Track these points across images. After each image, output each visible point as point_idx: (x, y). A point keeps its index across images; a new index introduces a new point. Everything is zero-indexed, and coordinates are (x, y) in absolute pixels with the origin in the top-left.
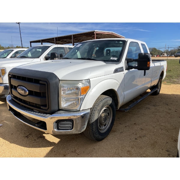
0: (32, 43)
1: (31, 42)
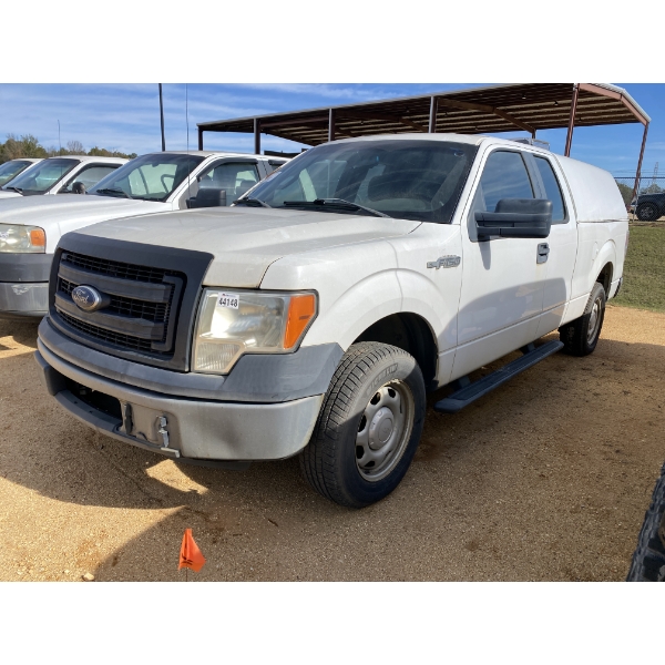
0: (204, 133)
1: (202, 128)
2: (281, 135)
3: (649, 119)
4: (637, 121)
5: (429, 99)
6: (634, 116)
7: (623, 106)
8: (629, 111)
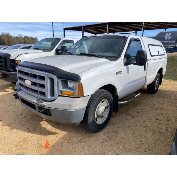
1: (65, 29)
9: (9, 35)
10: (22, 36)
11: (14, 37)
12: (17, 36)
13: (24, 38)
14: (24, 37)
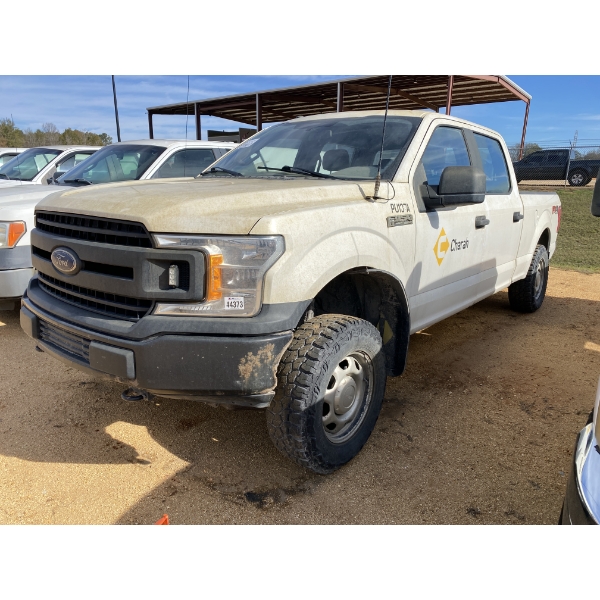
1: (152, 112)
2: (223, 116)
3: (530, 97)
4: (519, 99)
5: (336, 85)
6: (514, 95)
7: (502, 87)
8: (508, 91)
9: (10, 127)
10: (55, 128)
11: (31, 134)
12: (39, 131)
13: (64, 135)
14: (62, 132)
